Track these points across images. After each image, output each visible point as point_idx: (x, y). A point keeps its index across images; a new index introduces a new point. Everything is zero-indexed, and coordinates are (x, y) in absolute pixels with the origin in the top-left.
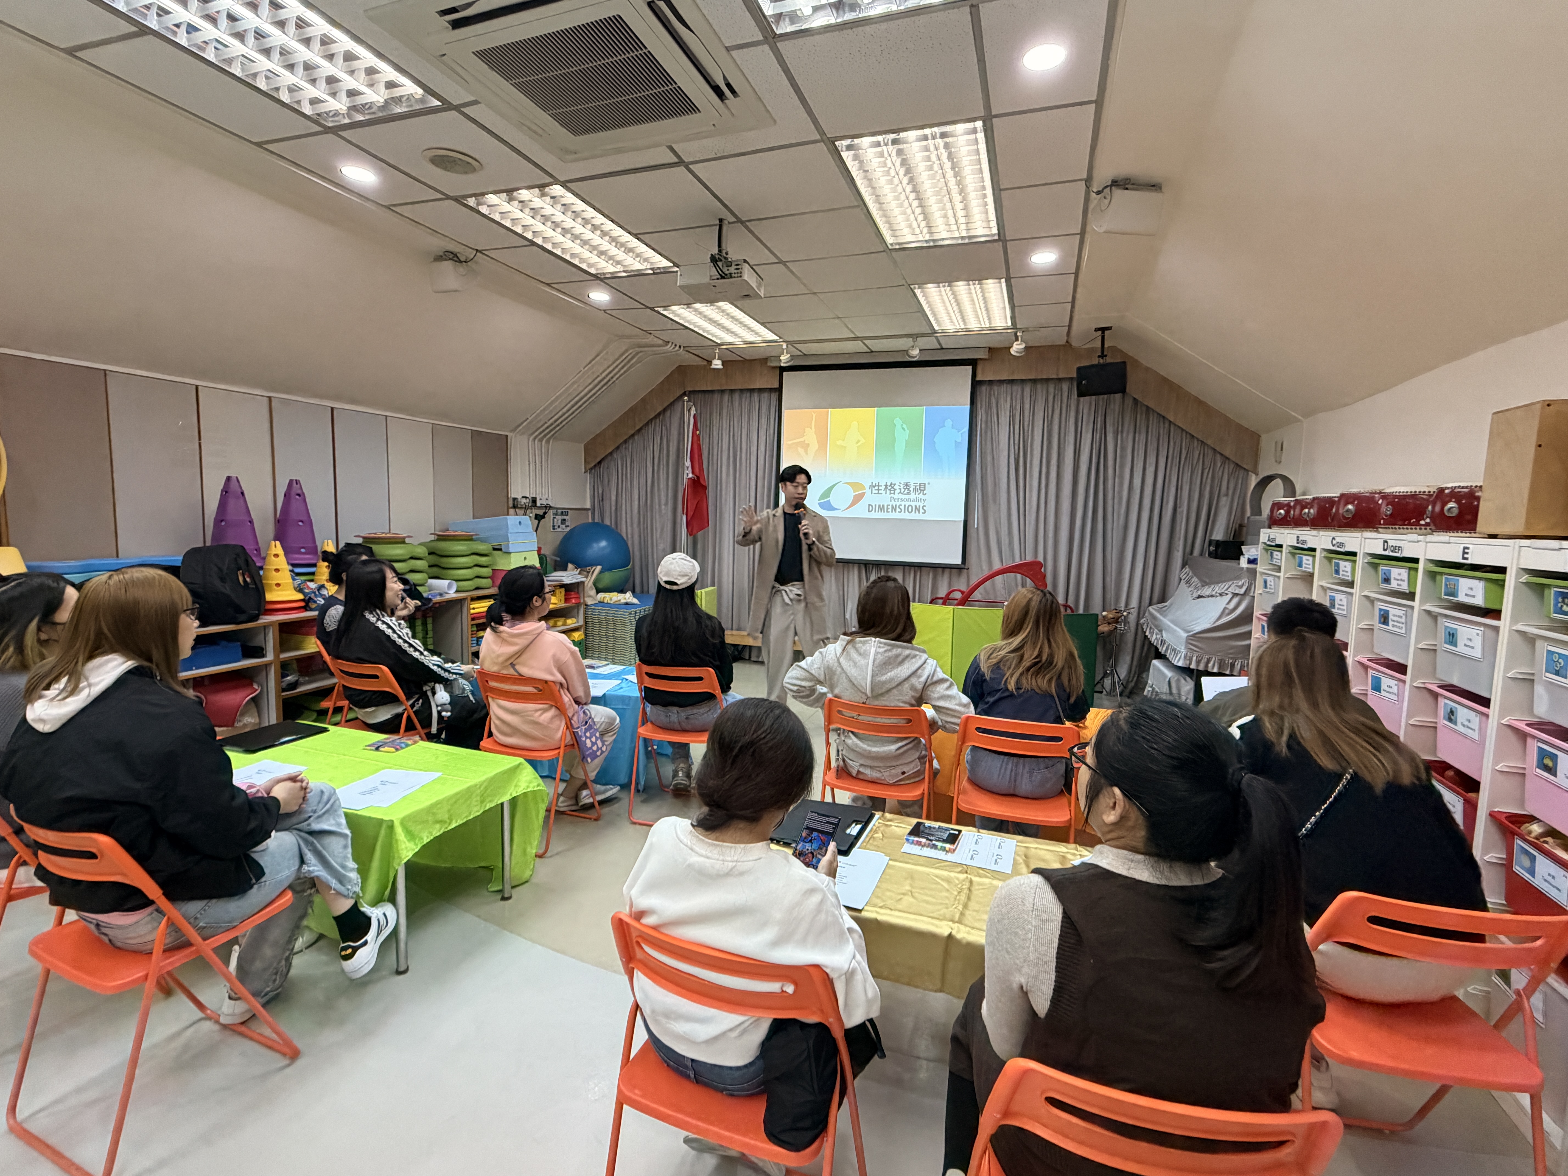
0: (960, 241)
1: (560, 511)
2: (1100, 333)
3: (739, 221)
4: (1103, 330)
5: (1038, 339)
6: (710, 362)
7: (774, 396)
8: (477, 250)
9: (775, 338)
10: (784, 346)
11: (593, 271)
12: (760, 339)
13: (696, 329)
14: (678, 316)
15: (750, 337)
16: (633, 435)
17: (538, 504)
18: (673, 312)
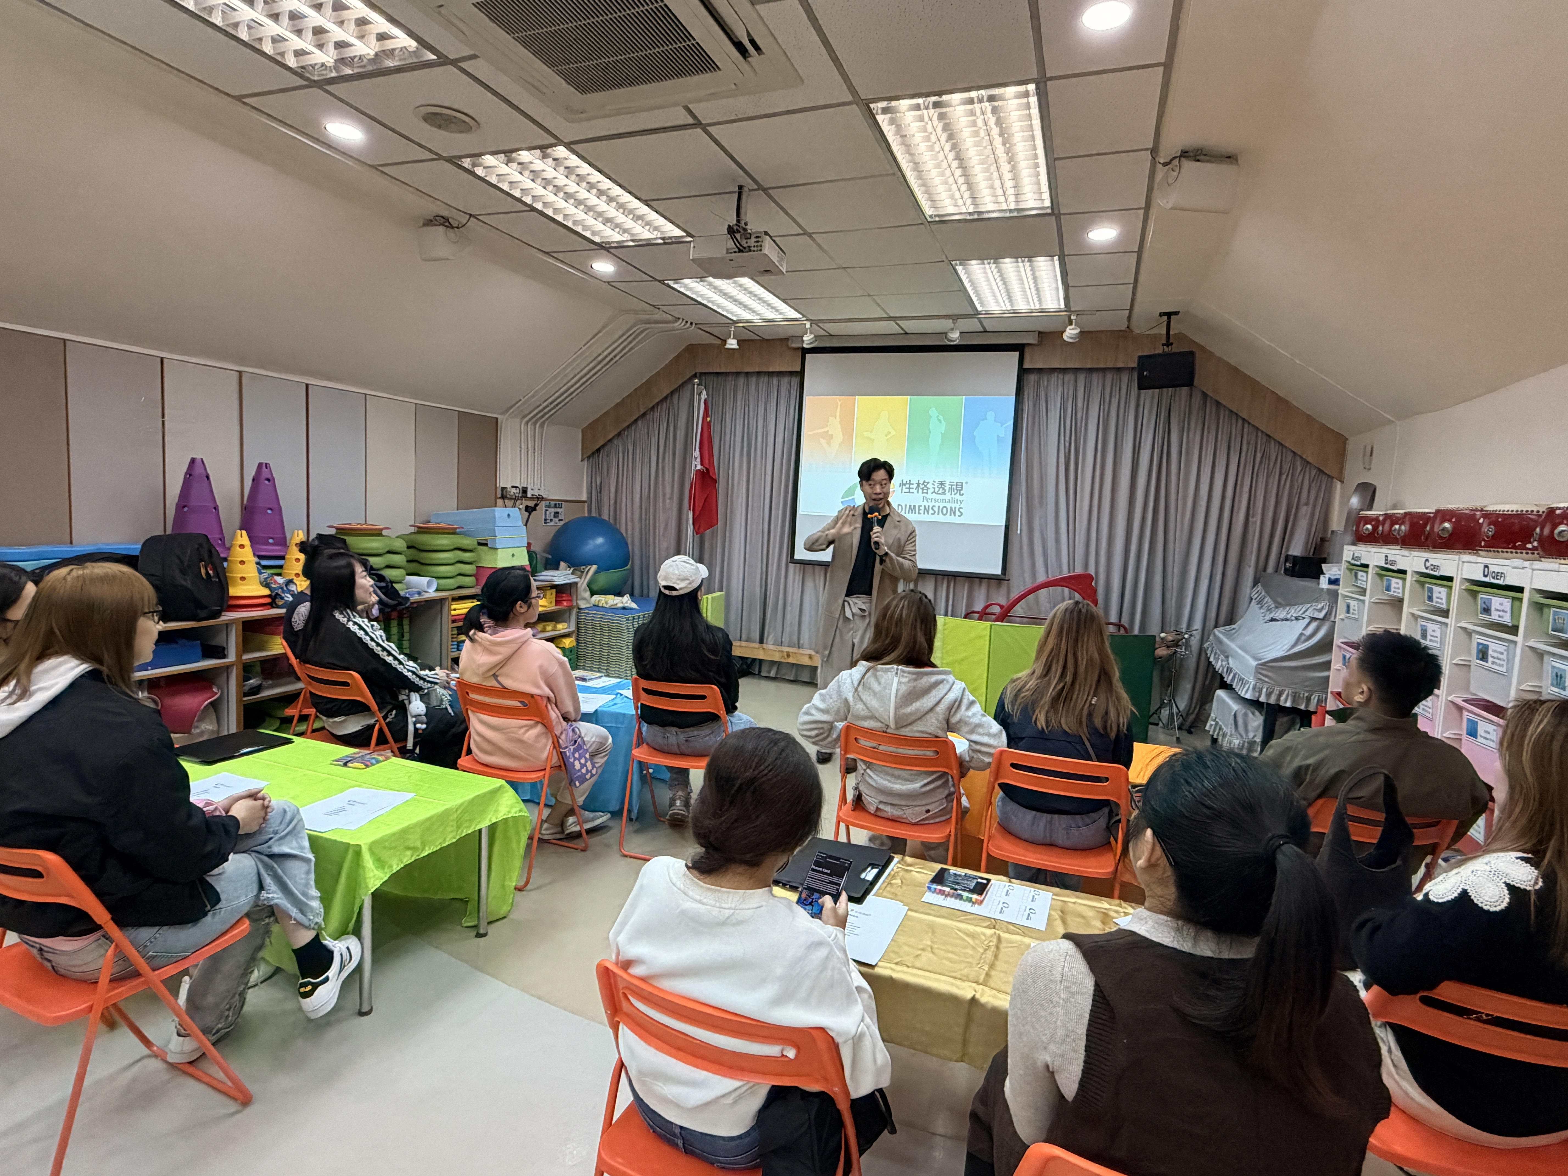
0: (1008, 215)
1: (553, 503)
2: (1165, 318)
3: (760, 188)
4: (1169, 315)
5: (1094, 323)
6: (724, 342)
7: (795, 381)
8: (471, 215)
9: (798, 316)
10: (808, 326)
11: (597, 239)
12: (781, 316)
13: (710, 305)
14: (690, 289)
15: (770, 315)
16: (636, 421)
17: (529, 495)
18: (686, 286)
